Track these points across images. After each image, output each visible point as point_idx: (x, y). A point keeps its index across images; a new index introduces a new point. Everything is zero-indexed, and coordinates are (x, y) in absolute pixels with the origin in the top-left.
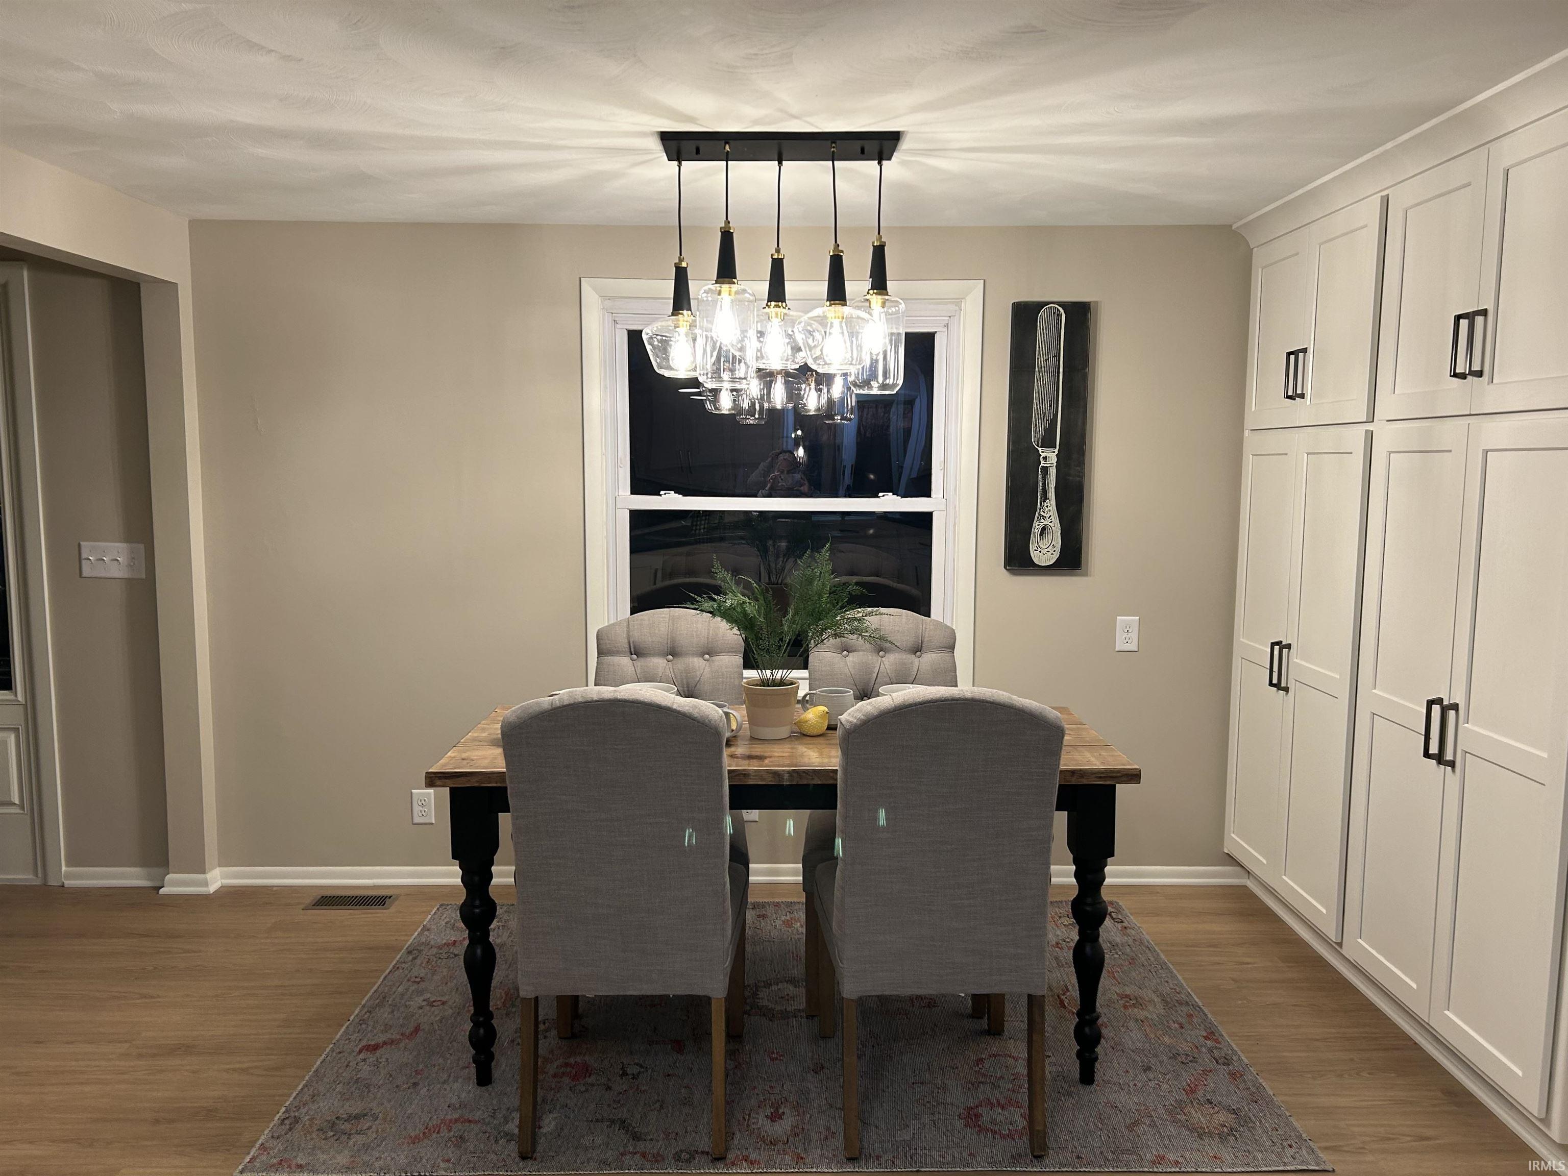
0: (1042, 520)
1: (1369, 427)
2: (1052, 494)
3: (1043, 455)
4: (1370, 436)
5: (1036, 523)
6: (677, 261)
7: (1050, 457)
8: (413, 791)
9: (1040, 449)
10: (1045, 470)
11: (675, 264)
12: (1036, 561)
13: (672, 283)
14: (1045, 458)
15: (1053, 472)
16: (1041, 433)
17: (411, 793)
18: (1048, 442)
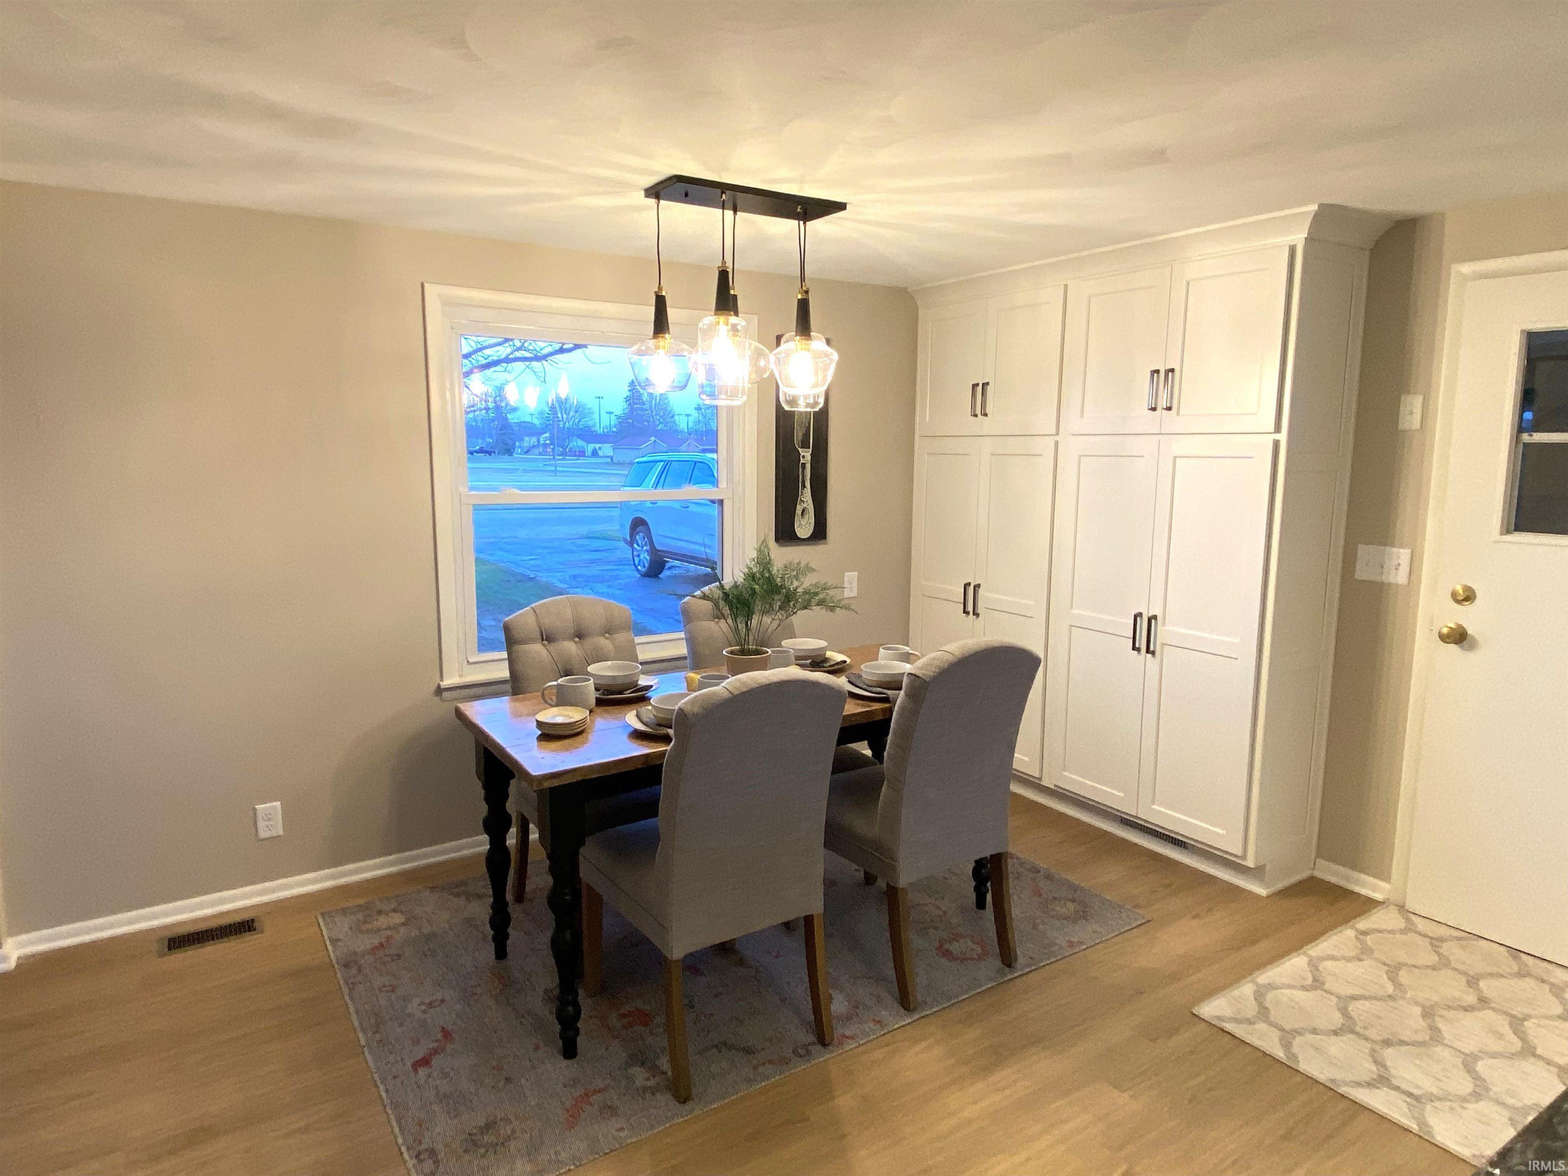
0: (803, 504)
1: (1056, 438)
2: (808, 484)
3: (802, 454)
4: (1057, 443)
5: (798, 506)
6: (657, 290)
7: (806, 455)
8: (256, 806)
9: (799, 449)
10: (804, 464)
11: (655, 292)
12: (799, 535)
13: (653, 309)
14: (803, 457)
15: (808, 466)
16: (800, 437)
17: (255, 810)
18: (805, 445)
